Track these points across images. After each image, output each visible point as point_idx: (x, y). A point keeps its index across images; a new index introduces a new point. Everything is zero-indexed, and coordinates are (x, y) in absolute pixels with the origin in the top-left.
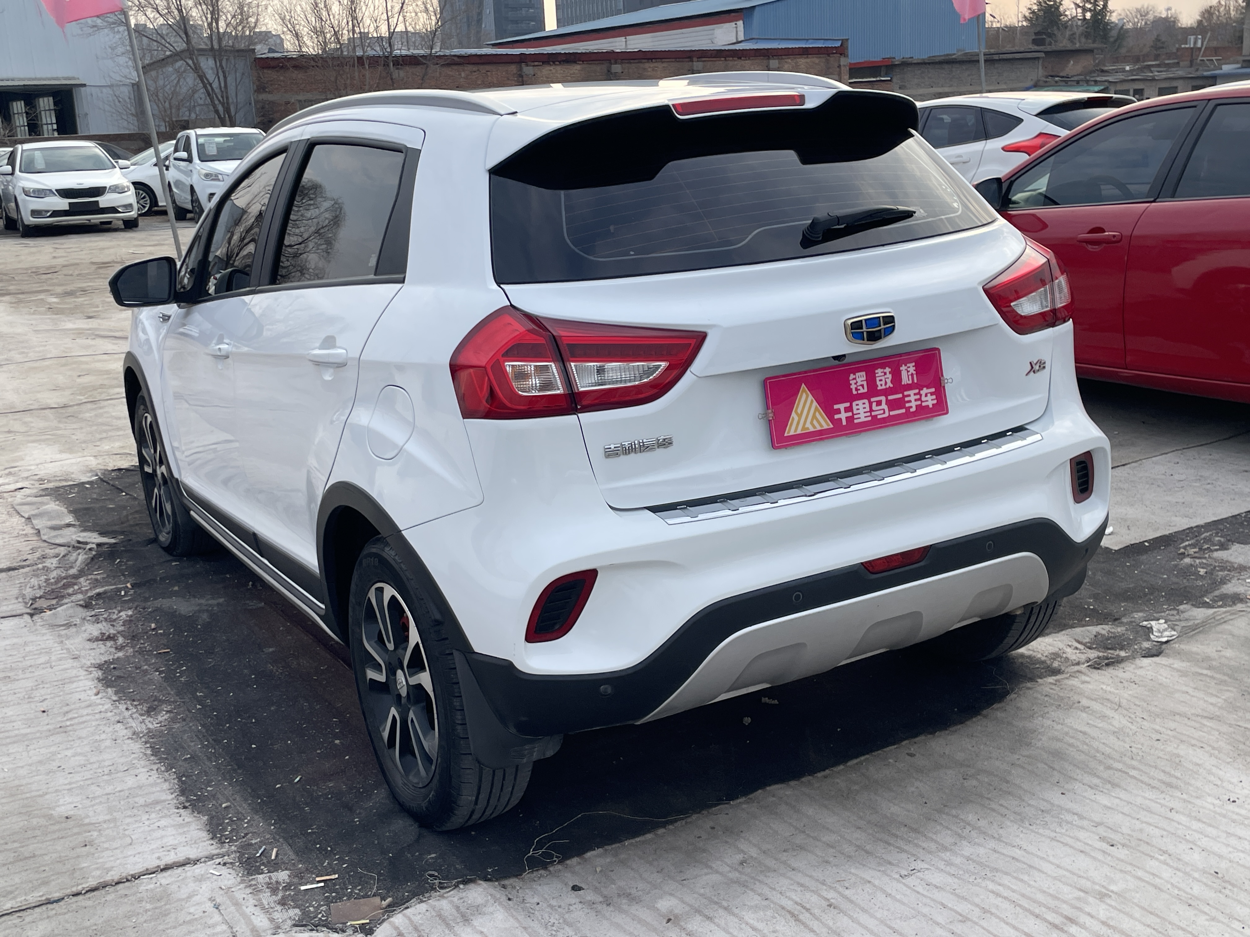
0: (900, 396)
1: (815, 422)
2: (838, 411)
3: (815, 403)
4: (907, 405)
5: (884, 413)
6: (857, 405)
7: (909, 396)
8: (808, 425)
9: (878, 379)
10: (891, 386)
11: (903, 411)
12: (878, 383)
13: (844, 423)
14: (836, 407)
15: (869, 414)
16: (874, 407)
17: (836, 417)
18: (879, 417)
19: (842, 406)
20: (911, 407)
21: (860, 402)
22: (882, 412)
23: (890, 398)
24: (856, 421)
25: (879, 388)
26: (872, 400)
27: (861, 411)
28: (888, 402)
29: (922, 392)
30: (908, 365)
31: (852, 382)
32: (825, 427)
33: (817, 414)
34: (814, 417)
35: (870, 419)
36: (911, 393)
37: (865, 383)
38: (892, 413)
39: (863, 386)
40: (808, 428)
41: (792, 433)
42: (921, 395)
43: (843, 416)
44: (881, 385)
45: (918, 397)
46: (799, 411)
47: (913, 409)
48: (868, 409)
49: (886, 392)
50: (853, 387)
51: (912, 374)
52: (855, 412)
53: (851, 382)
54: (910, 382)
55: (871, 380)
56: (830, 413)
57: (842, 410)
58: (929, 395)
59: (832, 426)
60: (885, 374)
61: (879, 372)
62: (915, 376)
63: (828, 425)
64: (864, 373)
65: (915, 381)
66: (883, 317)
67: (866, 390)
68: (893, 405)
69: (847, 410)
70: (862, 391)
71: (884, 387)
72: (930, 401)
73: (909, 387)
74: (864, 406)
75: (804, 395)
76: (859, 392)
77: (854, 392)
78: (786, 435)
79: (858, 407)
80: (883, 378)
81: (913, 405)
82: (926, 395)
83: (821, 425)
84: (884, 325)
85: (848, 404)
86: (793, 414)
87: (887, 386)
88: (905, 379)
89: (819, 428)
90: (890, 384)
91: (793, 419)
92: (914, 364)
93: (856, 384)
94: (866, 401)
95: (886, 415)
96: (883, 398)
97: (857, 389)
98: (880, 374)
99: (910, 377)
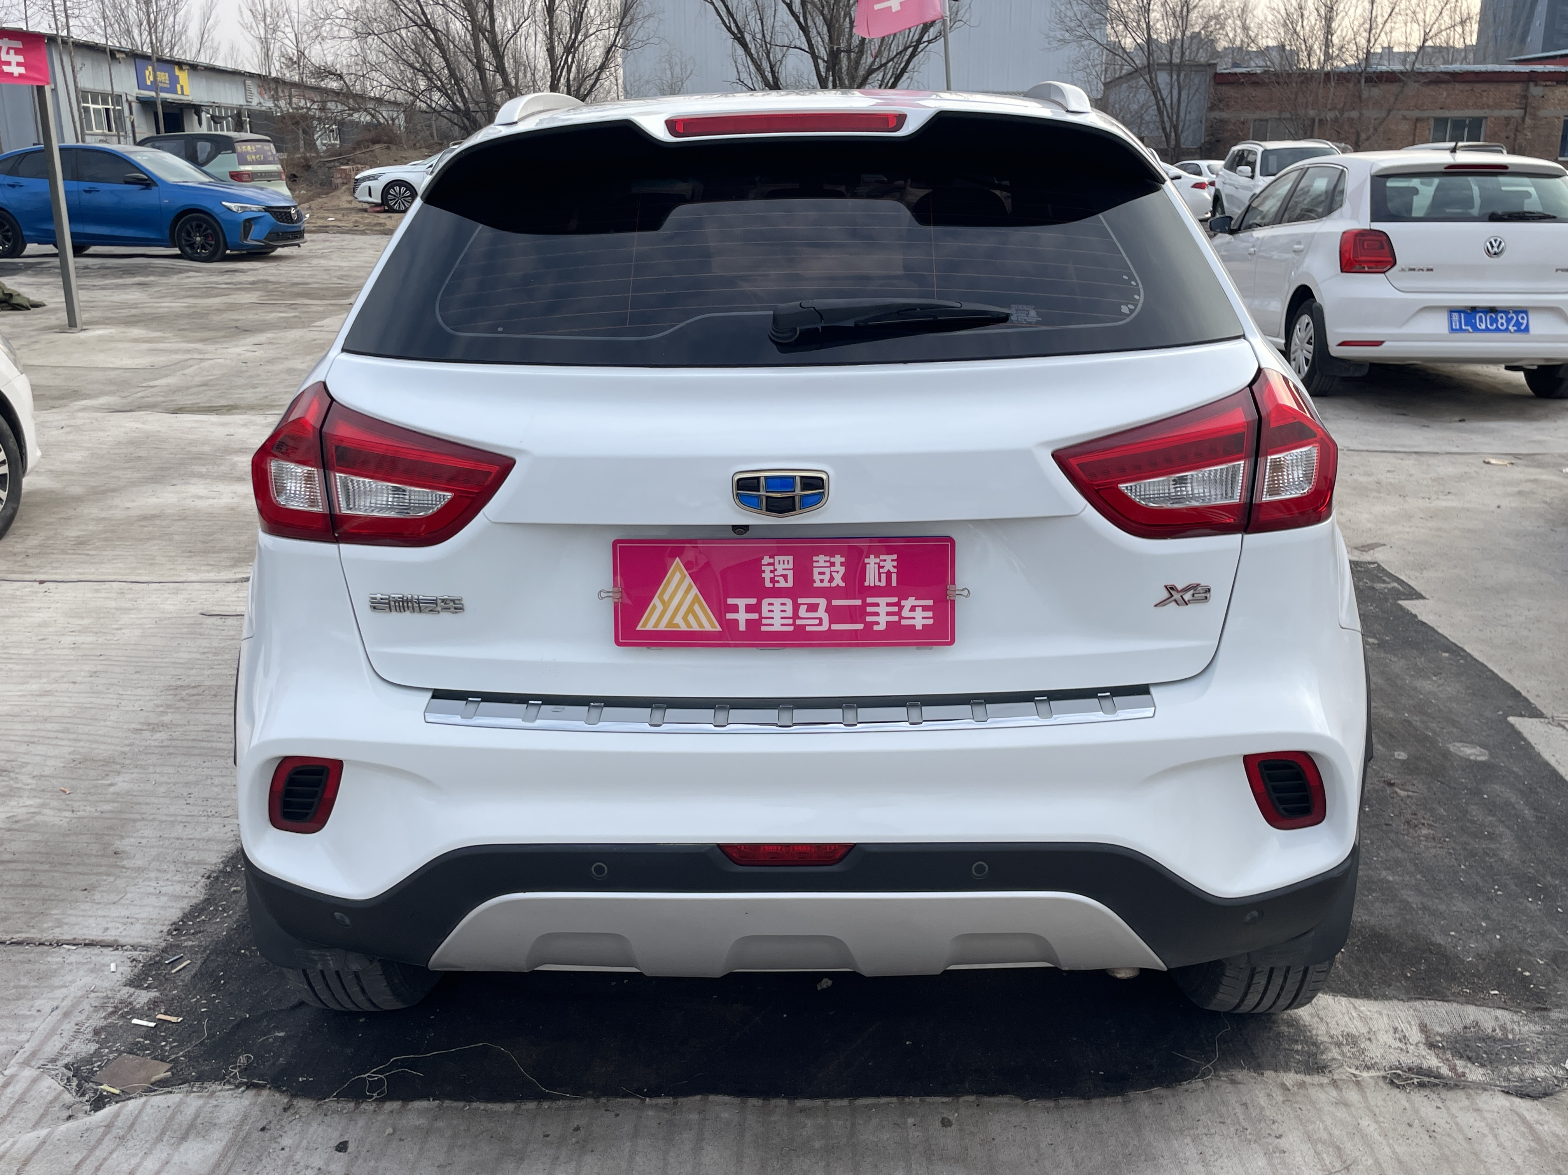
0: (858, 602)
1: (691, 618)
2: (735, 609)
3: (695, 590)
4: (869, 619)
5: (820, 624)
6: (772, 604)
7: (877, 605)
8: (679, 620)
9: (816, 571)
10: (842, 584)
11: (860, 626)
12: (816, 577)
13: (742, 627)
14: (731, 601)
15: (790, 621)
16: (802, 612)
17: (730, 616)
18: (808, 629)
19: (742, 603)
20: (878, 623)
21: (777, 602)
22: (817, 622)
23: (835, 602)
24: (763, 628)
25: (817, 584)
26: (800, 601)
27: (777, 615)
28: (829, 609)
29: (903, 603)
30: (882, 557)
31: (767, 569)
32: (708, 627)
33: (696, 607)
34: (690, 610)
35: (791, 628)
36: (883, 601)
37: (790, 574)
38: (835, 627)
39: (785, 577)
40: (677, 625)
41: (650, 627)
42: (901, 608)
43: (742, 617)
44: (822, 581)
45: (896, 609)
46: (666, 597)
47: (882, 627)
48: (790, 613)
49: (829, 593)
50: (767, 576)
51: (889, 574)
52: (765, 613)
53: (763, 568)
54: (883, 583)
55: (803, 573)
56: (720, 609)
57: (742, 609)
58: (919, 610)
59: (719, 629)
60: (833, 564)
61: (821, 560)
62: (894, 576)
63: (713, 625)
64: (791, 558)
65: (894, 583)
66: (802, 477)
67: (790, 584)
68: (836, 614)
69: (749, 609)
70: (782, 584)
71: (826, 584)
72: (920, 619)
73: (877, 591)
74: (783, 608)
75: (678, 576)
76: (777, 585)
77: (768, 584)
78: (638, 628)
79: (771, 608)
80: (827, 571)
81: (882, 621)
82: (913, 609)
83: (700, 624)
84: (803, 489)
85: (753, 601)
86: (656, 600)
87: (834, 584)
88: (872, 578)
89: (696, 628)
90: (838, 581)
91: (655, 607)
92: (895, 557)
93: (771, 572)
94: (789, 602)
95: (825, 627)
96: (822, 602)
97: (772, 580)
98: (822, 564)
99: (883, 576)
